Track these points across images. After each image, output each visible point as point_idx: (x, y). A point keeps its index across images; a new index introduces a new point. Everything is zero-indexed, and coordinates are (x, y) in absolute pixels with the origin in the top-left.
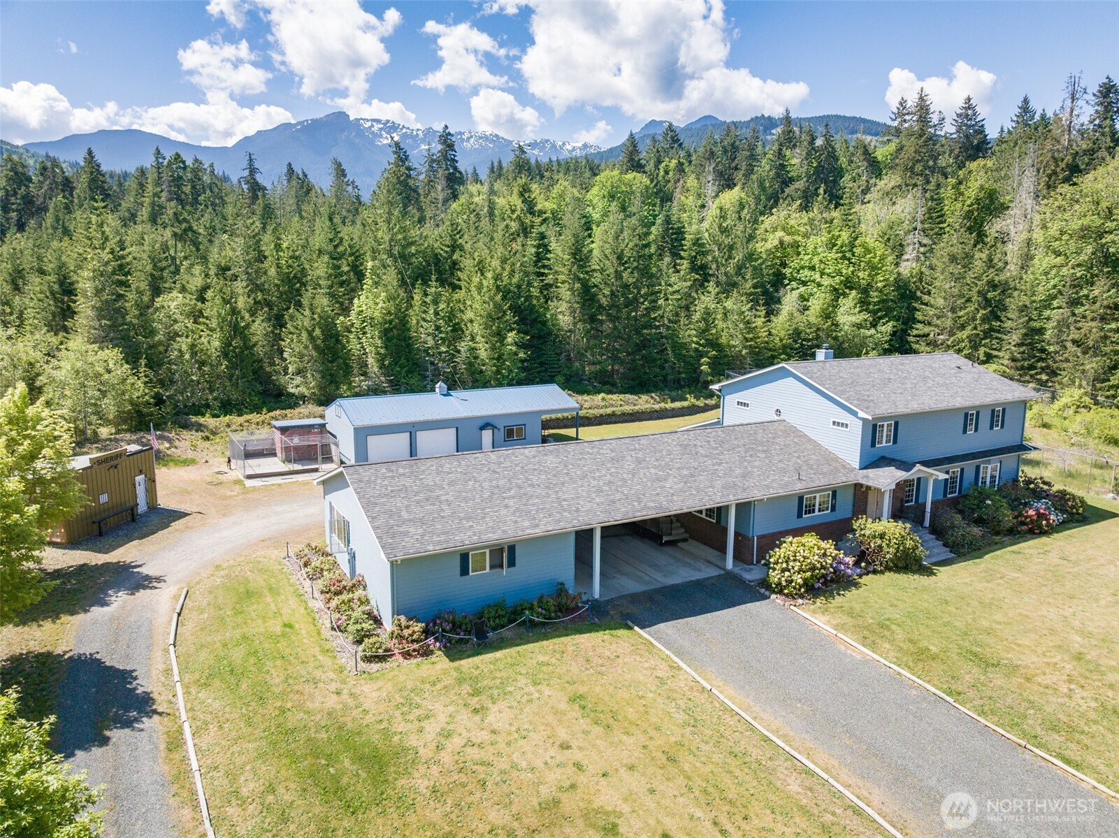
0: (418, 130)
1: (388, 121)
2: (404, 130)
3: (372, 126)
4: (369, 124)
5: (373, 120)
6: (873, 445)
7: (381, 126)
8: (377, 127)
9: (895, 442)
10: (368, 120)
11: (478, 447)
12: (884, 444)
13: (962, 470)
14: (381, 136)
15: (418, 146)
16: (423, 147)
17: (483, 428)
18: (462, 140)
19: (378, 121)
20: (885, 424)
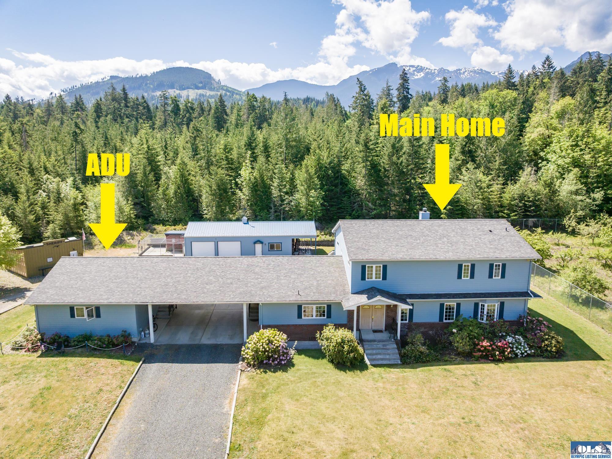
0: (435, 70)
1: (418, 66)
2: (427, 70)
3: (410, 69)
4: (408, 68)
5: (410, 66)
6: (363, 278)
7: (414, 69)
8: (412, 69)
9: (384, 278)
10: (407, 66)
11: (253, 254)
12: (374, 279)
13: (458, 305)
14: (414, 74)
15: (435, 78)
16: (437, 79)
17: (255, 243)
18: (460, 73)
19: (413, 66)
20: (374, 266)
